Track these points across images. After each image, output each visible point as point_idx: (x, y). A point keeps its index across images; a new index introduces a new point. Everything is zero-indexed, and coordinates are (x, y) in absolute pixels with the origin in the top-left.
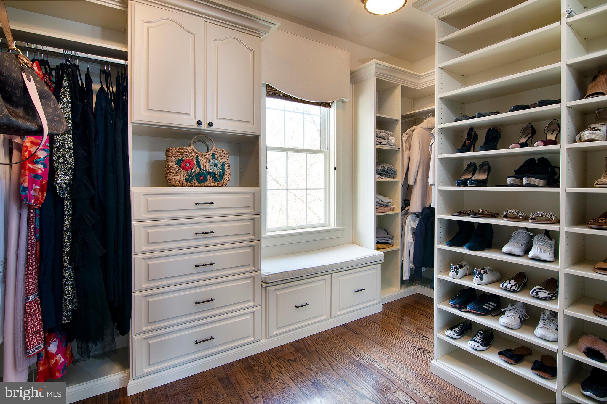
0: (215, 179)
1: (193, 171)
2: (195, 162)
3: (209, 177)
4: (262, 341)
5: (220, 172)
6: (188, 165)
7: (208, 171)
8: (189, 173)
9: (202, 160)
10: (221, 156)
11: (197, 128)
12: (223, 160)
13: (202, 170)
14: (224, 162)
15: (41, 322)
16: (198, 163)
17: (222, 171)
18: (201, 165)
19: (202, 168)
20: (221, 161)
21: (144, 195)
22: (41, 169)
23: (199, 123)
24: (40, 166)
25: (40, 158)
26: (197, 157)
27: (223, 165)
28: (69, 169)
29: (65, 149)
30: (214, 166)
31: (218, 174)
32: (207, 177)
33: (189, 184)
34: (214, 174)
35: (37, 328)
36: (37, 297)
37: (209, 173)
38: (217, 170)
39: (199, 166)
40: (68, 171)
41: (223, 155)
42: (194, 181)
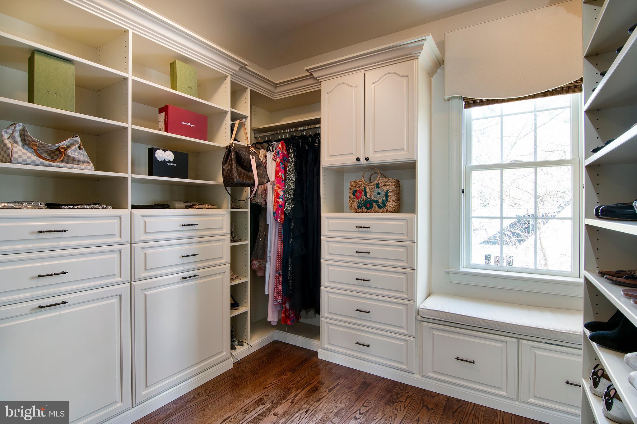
0: (379, 207)
1: (362, 199)
2: (363, 193)
3: (374, 204)
4: (416, 376)
5: (383, 200)
6: (358, 195)
7: (373, 199)
8: (359, 201)
9: (368, 190)
10: (386, 185)
11: (358, 163)
12: (388, 188)
13: (368, 198)
14: (387, 191)
15: (281, 288)
16: (365, 192)
17: (385, 198)
18: (367, 194)
19: (368, 197)
20: (385, 190)
21: (327, 218)
22: (281, 202)
23: (358, 160)
24: (281, 200)
25: (280, 195)
26: (365, 187)
27: (387, 193)
28: (291, 201)
29: (290, 190)
30: (378, 194)
31: (381, 201)
32: (372, 204)
33: (360, 210)
34: (377, 201)
35: (279, 290)
36: (281, 273)
37: (374, 201)
38: (381, 198)
39: (366, 195)
40: (291, 203)
41: (388, 184)
42: (363, 208)
